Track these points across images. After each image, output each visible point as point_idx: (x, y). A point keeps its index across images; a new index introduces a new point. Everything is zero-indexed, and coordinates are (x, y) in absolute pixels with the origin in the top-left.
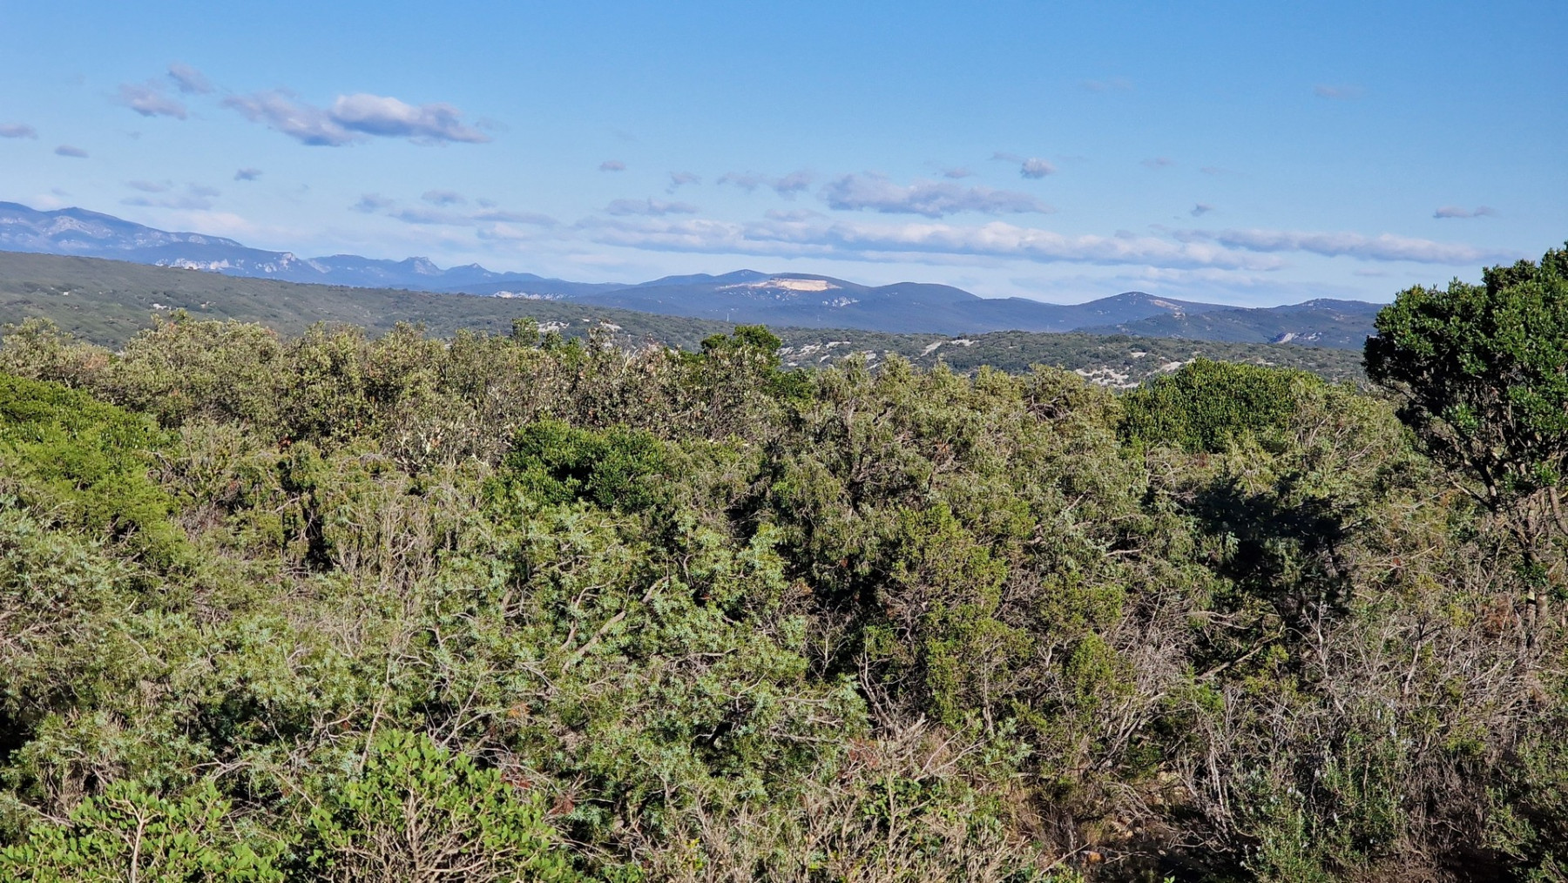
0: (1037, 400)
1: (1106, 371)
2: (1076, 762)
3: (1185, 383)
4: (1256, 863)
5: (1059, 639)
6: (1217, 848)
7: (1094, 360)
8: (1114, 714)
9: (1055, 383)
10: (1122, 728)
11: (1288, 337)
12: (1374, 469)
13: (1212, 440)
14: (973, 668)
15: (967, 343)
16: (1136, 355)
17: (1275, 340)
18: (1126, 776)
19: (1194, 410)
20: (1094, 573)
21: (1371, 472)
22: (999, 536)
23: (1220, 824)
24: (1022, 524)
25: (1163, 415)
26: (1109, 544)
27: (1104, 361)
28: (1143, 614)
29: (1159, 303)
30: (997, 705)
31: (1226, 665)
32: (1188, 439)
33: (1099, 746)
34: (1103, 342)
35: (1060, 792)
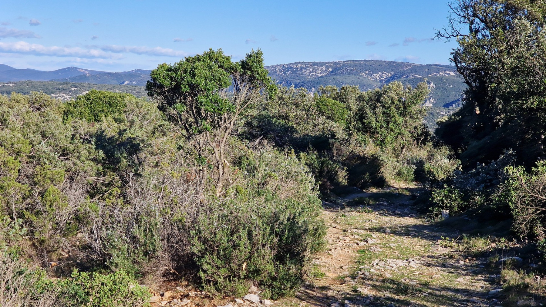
0: (33, 104)
1: (62, 94)
2: (47, 232)
3: (88, 98)
4: (111, 263)
5: (41, 189)
6: (96, 258)
7: (58, 91)
8: (61, 214)
9: (40, 98)
10: (64, 219)
11: (126, 82)
12: (152, 127)
13: (97, 117)
14: (8, 200)
15: (11, 85)
16: (73, 89)
17: (122, 84)
18: (65, 235)
19: (91, 107)
20: (54, 164)
21: (151, 128)
22: (18, 152)
23: (98, 250)
24: (26, 149)
25: (80, 110)
26: (59, 155)
27: (62, 91)
28: (71, 179)
29: (81, 70)
30: (19, 213)
31: (101, 195)
32: (89, 117)
33: (55, 225)
34: (61, 84)
35: (42, 242)
